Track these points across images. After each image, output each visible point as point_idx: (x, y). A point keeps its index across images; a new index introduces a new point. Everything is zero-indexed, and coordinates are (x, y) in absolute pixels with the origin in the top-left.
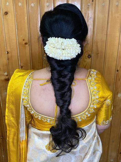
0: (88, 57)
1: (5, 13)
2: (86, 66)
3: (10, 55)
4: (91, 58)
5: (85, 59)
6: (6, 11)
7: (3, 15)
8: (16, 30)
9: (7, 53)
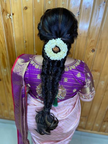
0: (92, 51)
1: (25, 8)
2: (89, 58)
3: (27, 43)
4: (94, 52)
5: (89, 53)
6: (25, 6)
7: (23, 10)
8: (34, 23)
9: (25, 42)
